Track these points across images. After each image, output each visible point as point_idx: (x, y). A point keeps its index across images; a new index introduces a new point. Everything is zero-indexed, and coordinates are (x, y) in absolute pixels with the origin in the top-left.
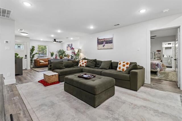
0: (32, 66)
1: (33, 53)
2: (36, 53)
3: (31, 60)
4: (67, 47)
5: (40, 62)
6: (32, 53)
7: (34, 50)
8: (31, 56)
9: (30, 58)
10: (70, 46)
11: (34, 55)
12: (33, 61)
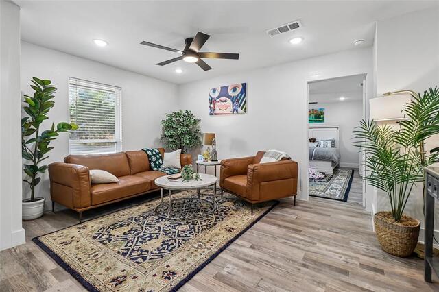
0: (36, 209)
1: (44, 126)
2: (64, 127)
3: (32, 170)
4: (212, 101)
5: (94, 184)
6: (37, 123)
7: (51, 104)
8: (31, 146)
9: (24, 155)
10: (232, 94)
11: (49, 135)
12: (45, 176)
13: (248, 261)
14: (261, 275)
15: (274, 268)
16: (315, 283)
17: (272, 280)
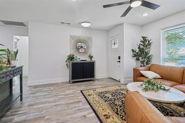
13: (78, 110)
14: (70, 109)
15: (67, 114)
16: (49, 118)
17: (65, 110)
